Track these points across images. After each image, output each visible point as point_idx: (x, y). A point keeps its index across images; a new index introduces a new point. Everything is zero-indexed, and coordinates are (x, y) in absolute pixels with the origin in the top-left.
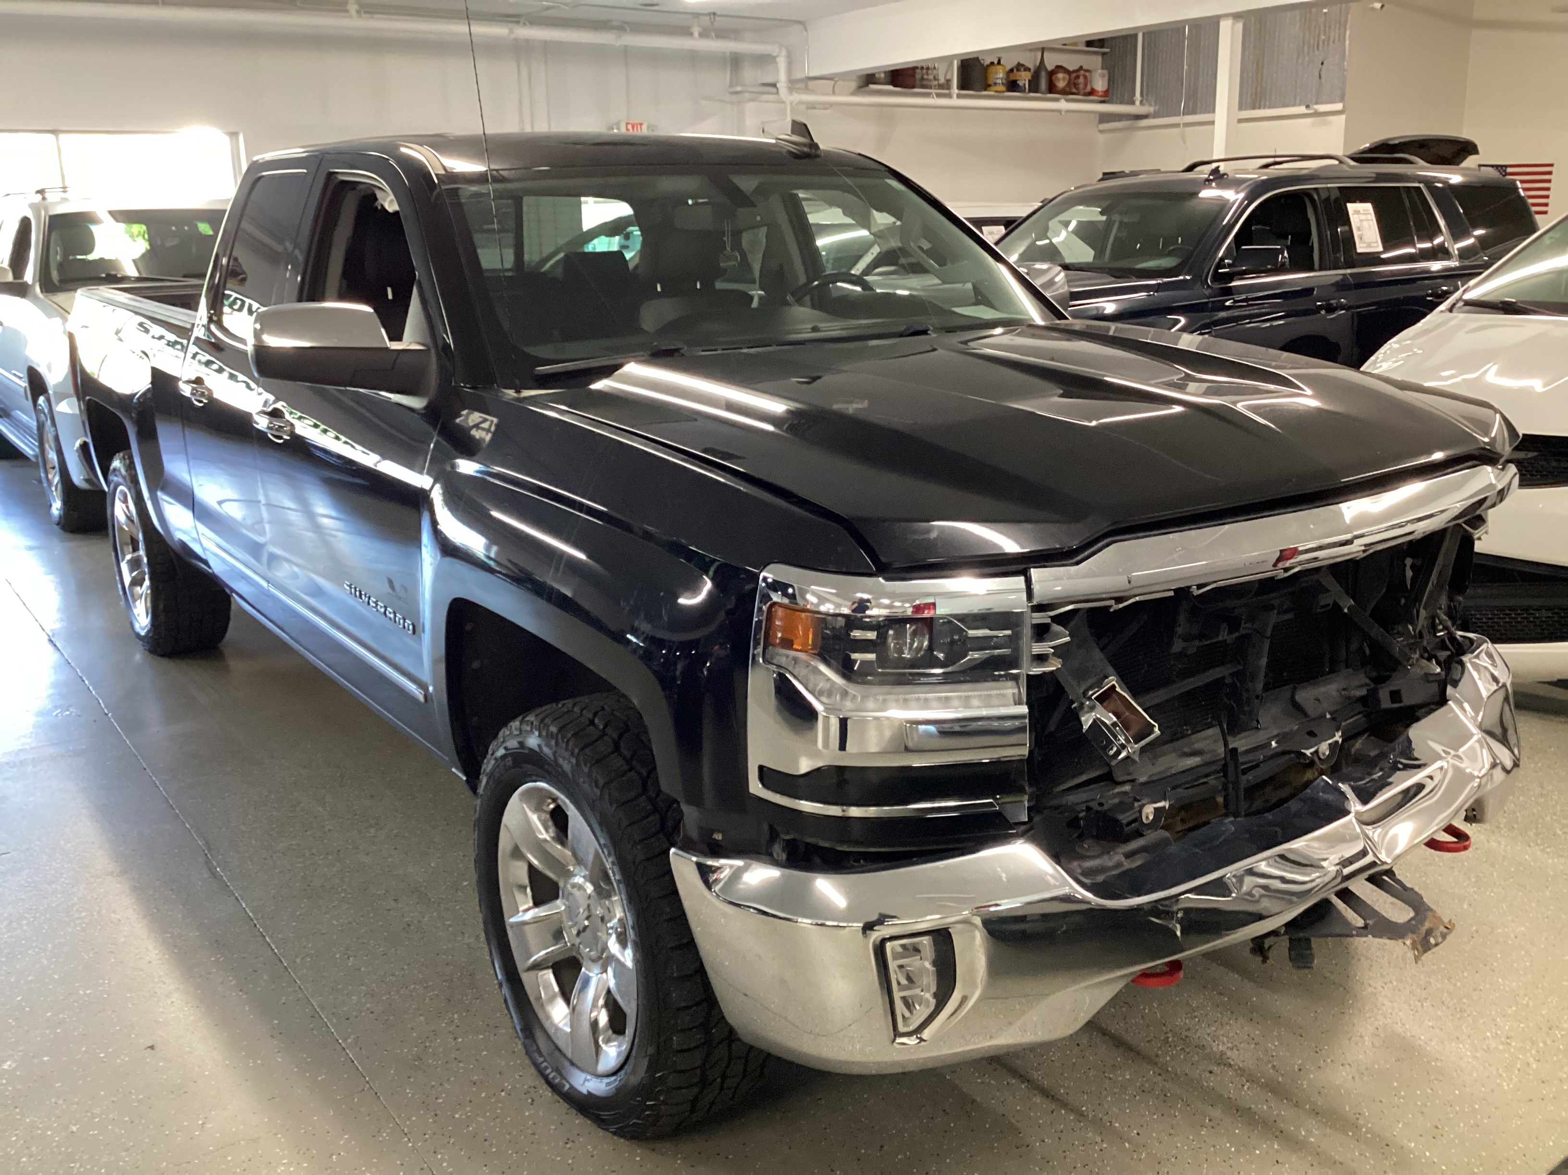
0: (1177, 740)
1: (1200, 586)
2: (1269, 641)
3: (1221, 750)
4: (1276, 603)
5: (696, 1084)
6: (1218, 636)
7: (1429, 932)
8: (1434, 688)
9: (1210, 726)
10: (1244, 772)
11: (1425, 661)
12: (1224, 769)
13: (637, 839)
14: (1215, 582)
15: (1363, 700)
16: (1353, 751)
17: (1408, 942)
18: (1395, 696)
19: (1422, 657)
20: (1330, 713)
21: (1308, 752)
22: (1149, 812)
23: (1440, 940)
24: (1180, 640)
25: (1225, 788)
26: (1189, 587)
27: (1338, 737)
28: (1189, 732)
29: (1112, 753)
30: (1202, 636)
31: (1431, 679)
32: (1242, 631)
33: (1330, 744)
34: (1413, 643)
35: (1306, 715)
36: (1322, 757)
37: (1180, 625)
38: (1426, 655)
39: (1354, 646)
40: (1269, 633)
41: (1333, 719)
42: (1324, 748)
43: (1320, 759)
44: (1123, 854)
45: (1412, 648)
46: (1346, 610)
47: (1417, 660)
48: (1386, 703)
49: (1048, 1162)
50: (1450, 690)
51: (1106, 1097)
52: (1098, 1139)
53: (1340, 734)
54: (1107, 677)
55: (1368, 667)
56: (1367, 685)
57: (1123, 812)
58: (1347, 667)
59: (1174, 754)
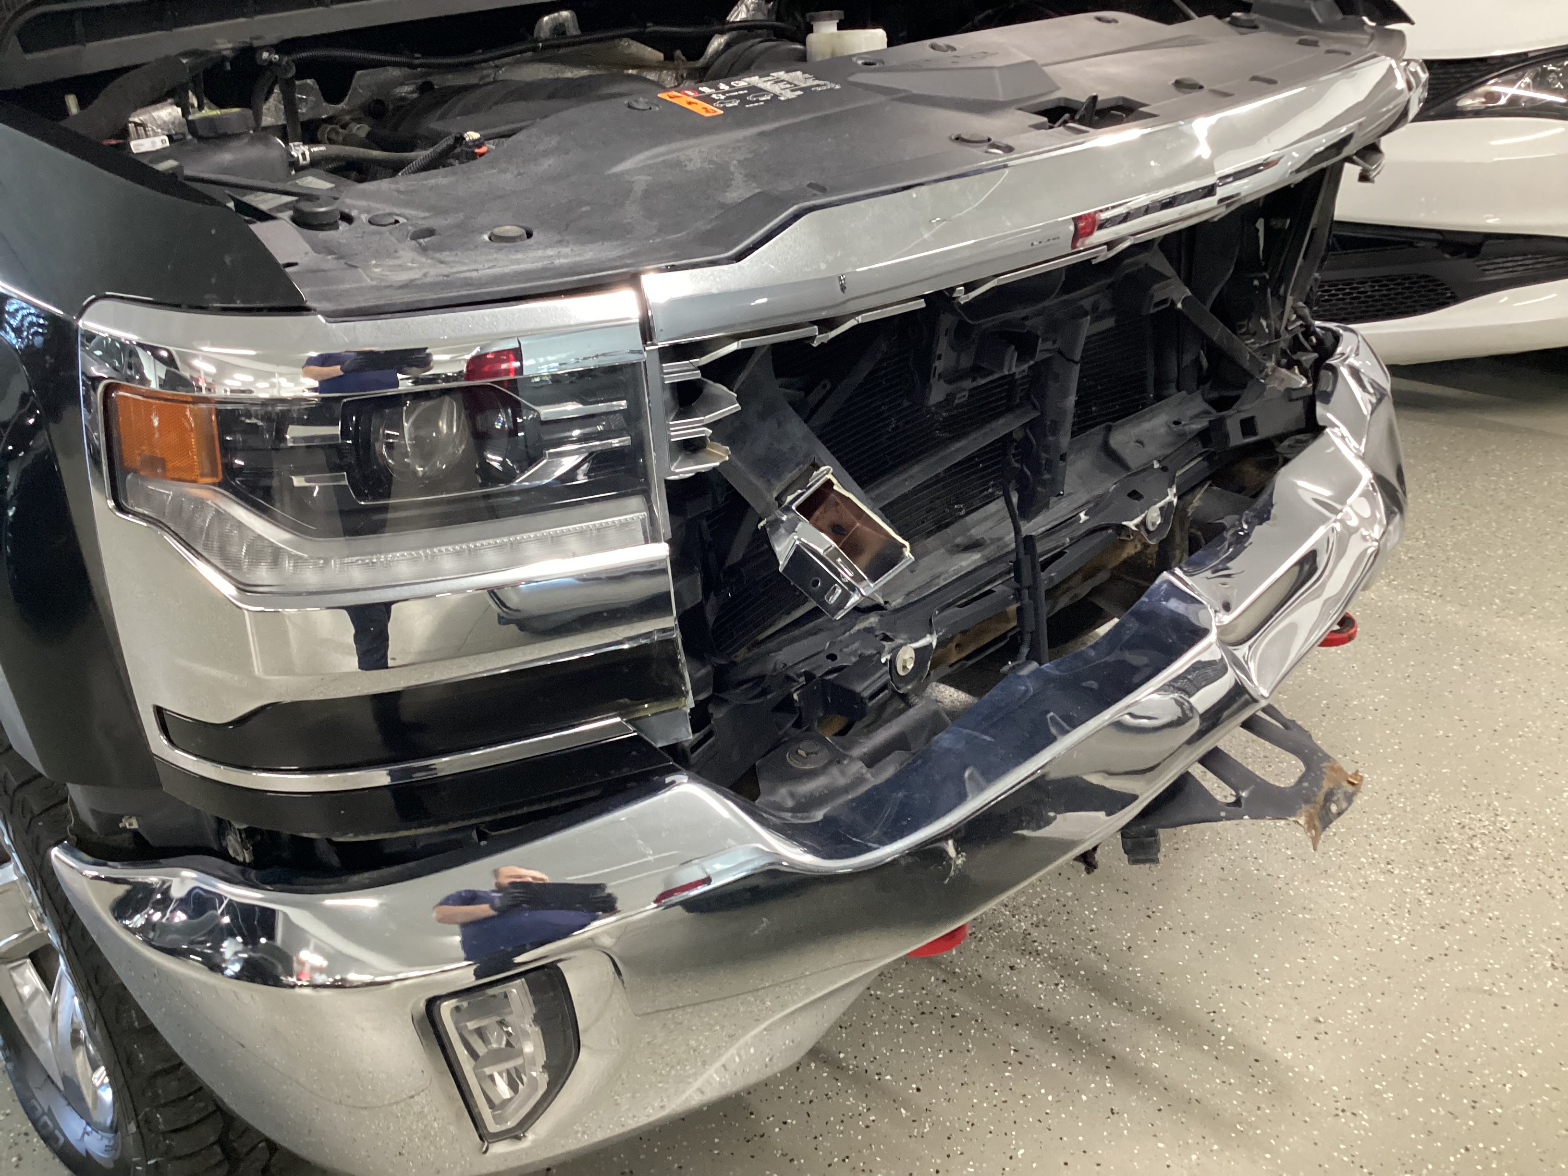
0: (947, 526)
1: (969, 287)
2: (1077, 368)
3: (1010, 537)
4: (1087, 304)
5: (218, 1165)
6: (1001, 367)
7: (1329, 797)
8: (1298, 408)
9: (991, 499)
10: (1045, 565)
11: (1284, 370)
12: (1017, 567)
13: (36, 810)
14: (997, 276)
15: (1203, 436)
16: (1190, 511)
17: (1302, 821)
18: (1248, 426)
19: (1278, 364)
20: (1159, 461)
21: (1131, 524)
22: (906, 657)
23: (1344, 805)
24: (942, 381)
25: (1018, 595)
26: (952, 290)
27: (1172, 497)
28: (963, 513)
29: (832, 600)
30: (976, 371)
31: (1295, 395)
32: (1039, 357)
33: (1161, 508)
34: (1268, 345)
35: (1126, 468)
36: (1151, 529)
37: (939, 357)
38: (1284, 361)
39: (1188, 358)
40: (1077, 358)
41: (1164, 469)
42: (1154, 515)
43: (1148, 531)
44: (861, 759)
45: (1266, 352)
46: (1179, 306)
47: (1274, 370)
48: (1237, 439)
49: (792, 1160)
50: (1320, 408)
51: (872, 1030)
52: (862, 1107)
53: (1174, 490)
54: (818, 468)
55: (1208, 385)
56: (1207, 413)
57: (865, 676)
58: (1179, 390)
59: (942, 551)
